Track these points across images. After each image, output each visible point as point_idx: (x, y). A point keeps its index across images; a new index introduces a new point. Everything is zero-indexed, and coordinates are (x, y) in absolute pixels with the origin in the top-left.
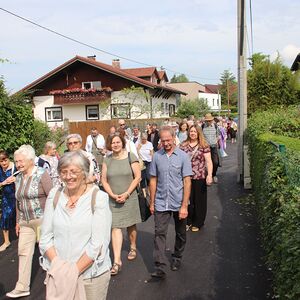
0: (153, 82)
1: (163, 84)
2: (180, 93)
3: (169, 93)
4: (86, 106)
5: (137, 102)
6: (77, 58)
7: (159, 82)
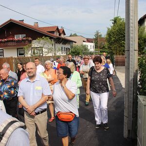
0: (56, 35)
1: (62, 36)
2: (72, 42)
3: (66, 41)
4: (17, 49)
5: (46, 46)
6: (11, 20)
7: (60, 35)
